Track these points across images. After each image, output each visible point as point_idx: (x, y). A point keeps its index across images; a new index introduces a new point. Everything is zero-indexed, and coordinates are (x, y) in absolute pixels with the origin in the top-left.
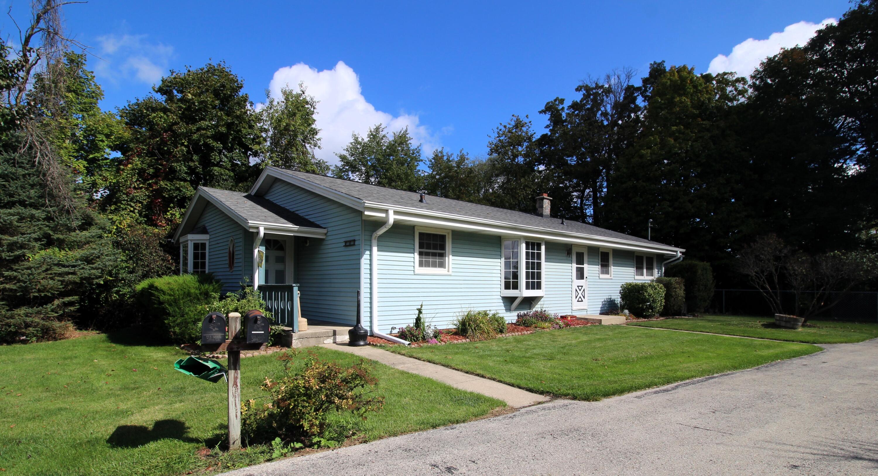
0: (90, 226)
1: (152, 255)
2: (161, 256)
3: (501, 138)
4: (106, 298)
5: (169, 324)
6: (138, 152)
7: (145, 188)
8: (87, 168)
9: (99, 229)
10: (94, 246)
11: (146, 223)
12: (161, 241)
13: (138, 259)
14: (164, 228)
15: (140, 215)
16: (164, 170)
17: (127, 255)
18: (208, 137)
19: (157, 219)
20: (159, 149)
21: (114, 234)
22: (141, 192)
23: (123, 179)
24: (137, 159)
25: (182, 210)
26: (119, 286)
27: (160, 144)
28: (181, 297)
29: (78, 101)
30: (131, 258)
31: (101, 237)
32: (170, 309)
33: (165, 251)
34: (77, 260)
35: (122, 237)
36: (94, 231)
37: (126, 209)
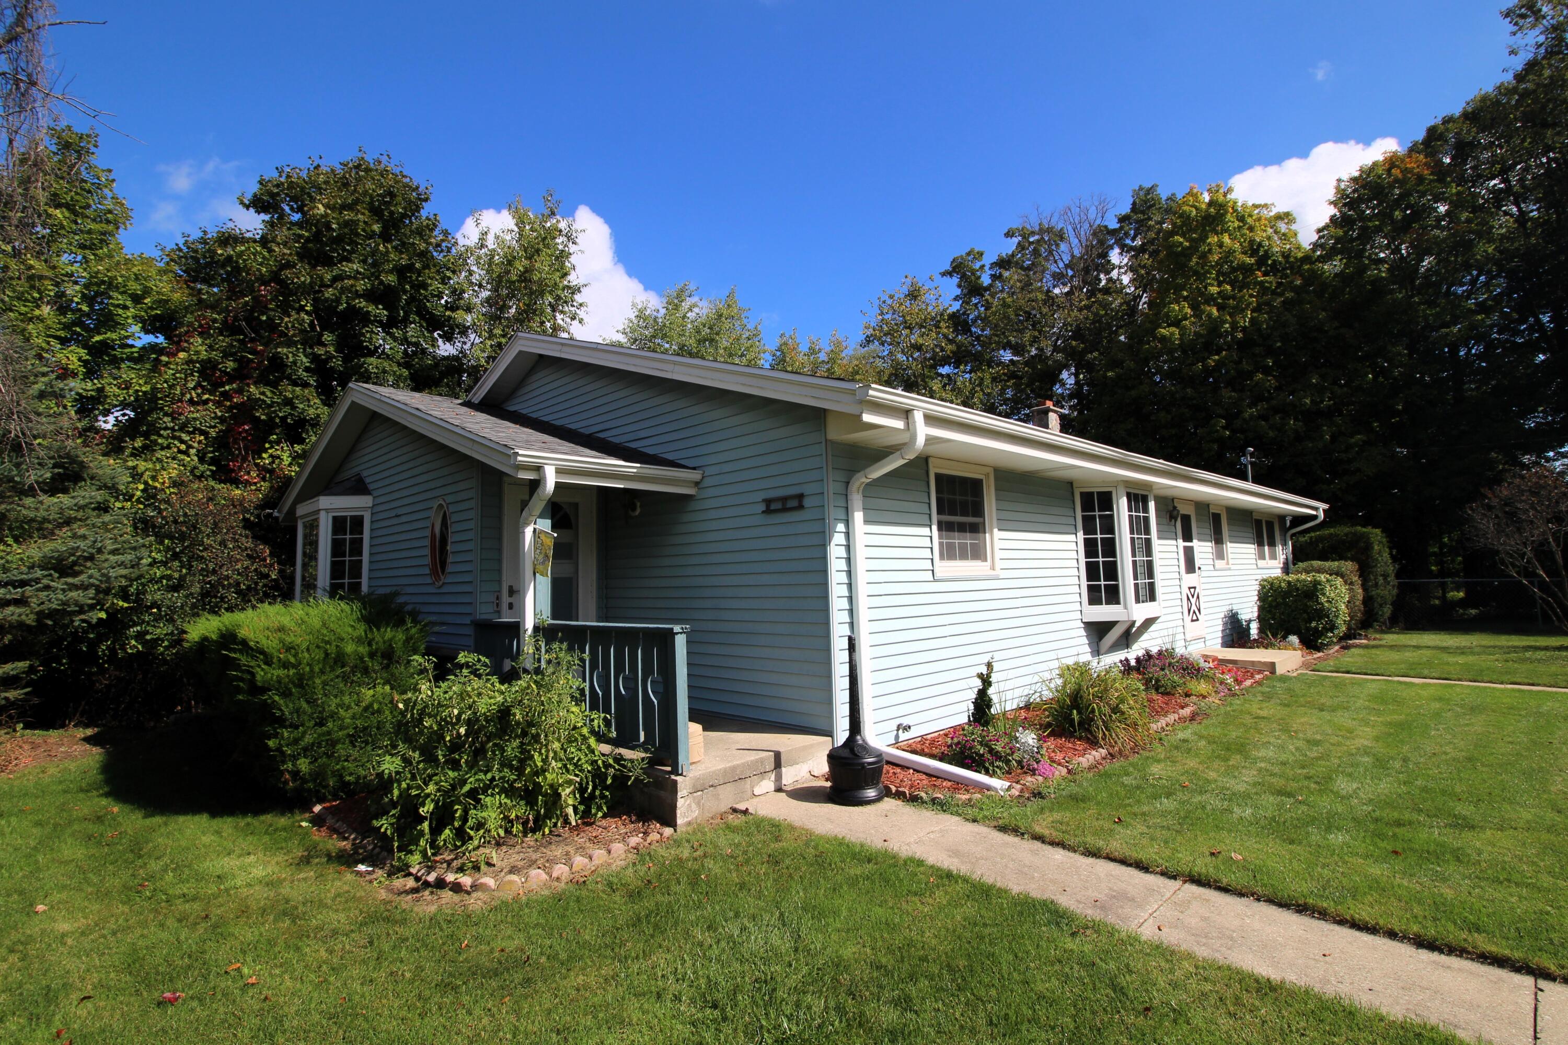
0: (76, 483)
1: (225, 547)
2: (246, 549)
3: (886, 317)
4: (112, 650)
5: (279, 749)
6: (201, 326)
7: (215, 402)
8: (85, 363)
9: (100, 489)
10: (82, 531)
11: (214, 476)
12: (248, 516)
13: (192, 557)
14: (253, 488)
15: (202, 460)
16: (258, 364)
17: (168, 549)
18: (357, 295)
19: (240, 468)
20: (250, 319)
21: (138, 501)
22: (206, 410)
23: (166, 382)
24: (200, 340)
25: (297, 448)
26: (143, 621)
27: (252, 310)
28: (317, 669)
29: (74, 227)
30: (176, 556)
31: (103, 508)
32: (285, 707)
33: (255, 537)
34: (32, 567)
35: (156, 508)
36: (86, 493)
37: (168, 447)
